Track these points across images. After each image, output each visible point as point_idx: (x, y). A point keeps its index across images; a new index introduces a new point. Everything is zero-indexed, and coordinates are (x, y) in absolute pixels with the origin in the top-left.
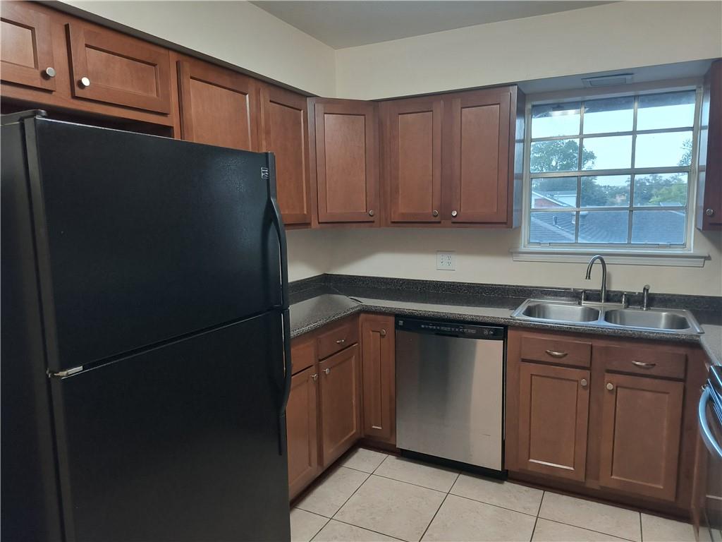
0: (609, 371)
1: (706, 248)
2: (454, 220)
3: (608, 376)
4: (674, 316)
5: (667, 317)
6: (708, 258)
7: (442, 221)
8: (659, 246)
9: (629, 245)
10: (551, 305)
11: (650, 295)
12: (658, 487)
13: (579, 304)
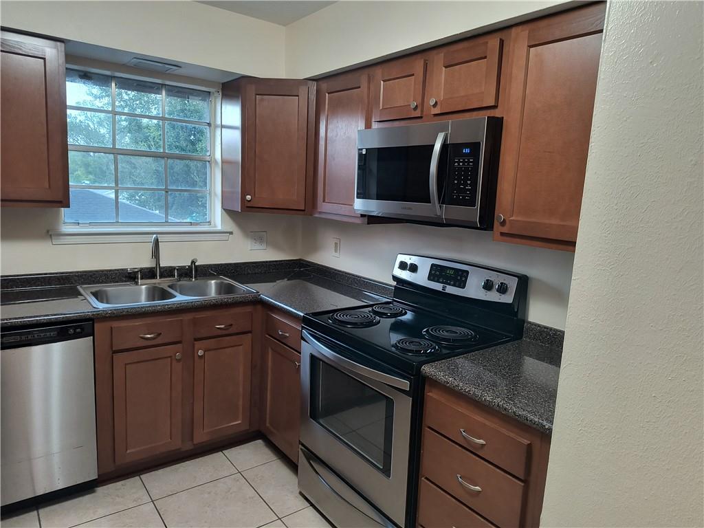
0: (196, 340)
1: (231, 226)
3: (197, 344)
4: (222, 283)
5: (216, 283)
6: (231, 233)
9: (167, 223)
10: (111, 289)
11: (196, 267)
12: (237, 423)
13: (137, 283)
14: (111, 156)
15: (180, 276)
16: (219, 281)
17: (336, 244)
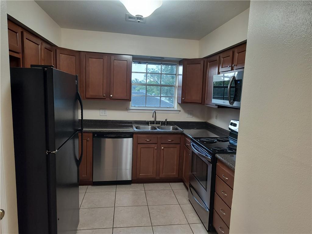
0: (162, 144)
1: (180, 108)
2: (111, 98)
3: (162, 145)
4: (174, 127)
5: (172, 127)
6: (180, 111)
7: (106, 98)
8: (168, 108)
9: (160, 107)
10: (141, 126)
11: (167, 122)
12: (174, 174)
13: (149, 125)
14: (145, 86)
15: (162, 124)
16: (173, 127)
17: (216, 116)
